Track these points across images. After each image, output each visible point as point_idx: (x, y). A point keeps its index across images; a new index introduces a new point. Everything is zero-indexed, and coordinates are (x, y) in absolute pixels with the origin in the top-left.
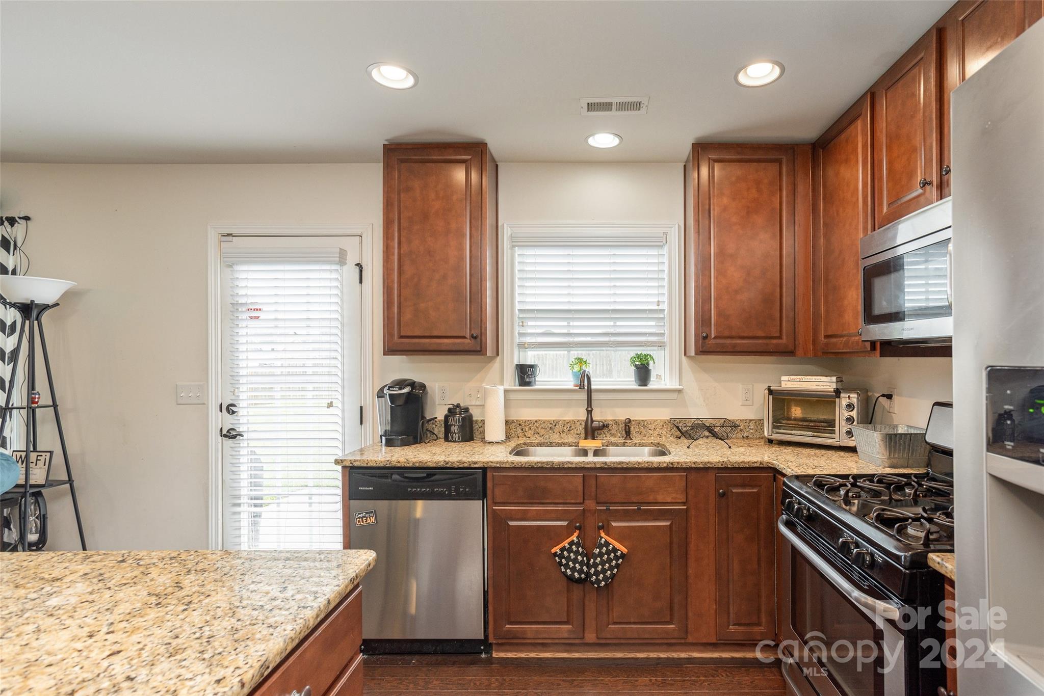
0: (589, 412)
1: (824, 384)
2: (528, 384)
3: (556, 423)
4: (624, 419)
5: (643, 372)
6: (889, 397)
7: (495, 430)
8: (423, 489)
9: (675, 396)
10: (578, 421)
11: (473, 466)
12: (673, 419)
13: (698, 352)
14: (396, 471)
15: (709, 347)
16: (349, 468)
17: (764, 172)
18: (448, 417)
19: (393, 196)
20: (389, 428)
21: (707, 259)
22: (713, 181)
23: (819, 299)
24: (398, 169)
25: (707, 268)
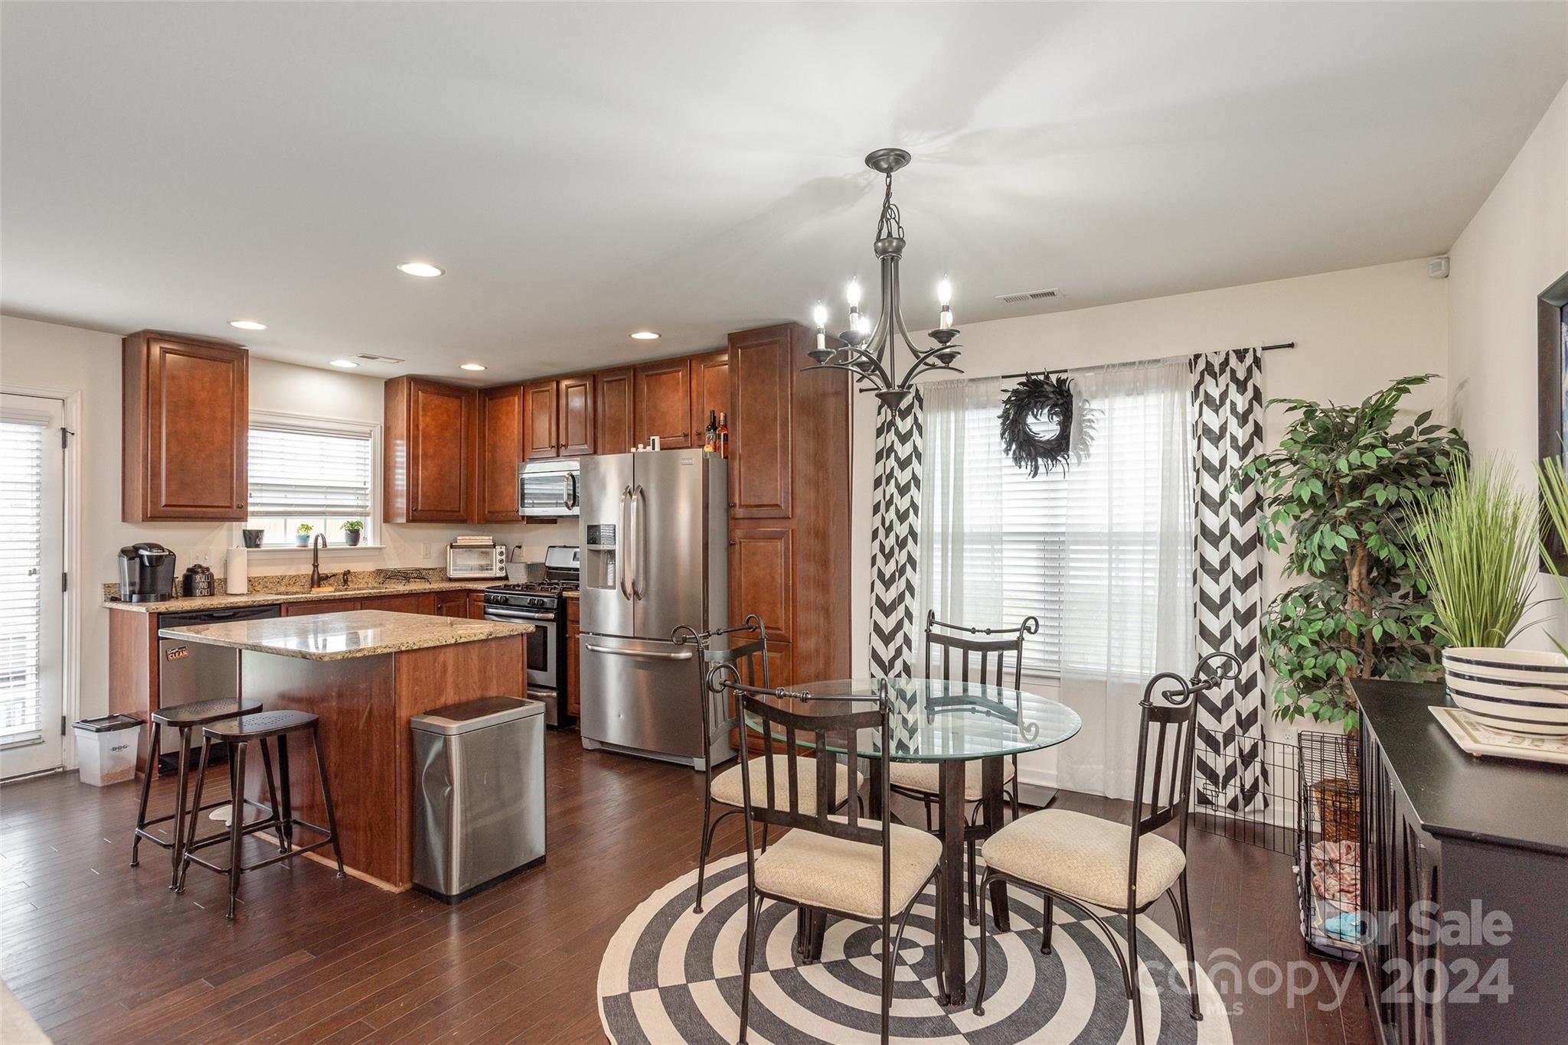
0: (316, 566)
1: (487, 540)
2: (258, 546)
3: (283, 578)
4: (342, 571)
5: (354, 535)
6: (520, 547)
7: (238, 585)
9: (376, 553)
10: (302, 575)
11: (275, 602)
12: (378, 570)
13: (408, 521)
14: (207, 613)
15: (415, 517)
16: (159, 614)
17: (452, 404)
18: (191, 576)
19: (157, 381)
20: (137, 588)
21: (416, 458)
22: (420, 405)
23: (484, 489)
24: (163, 358)
25: (416, 464)
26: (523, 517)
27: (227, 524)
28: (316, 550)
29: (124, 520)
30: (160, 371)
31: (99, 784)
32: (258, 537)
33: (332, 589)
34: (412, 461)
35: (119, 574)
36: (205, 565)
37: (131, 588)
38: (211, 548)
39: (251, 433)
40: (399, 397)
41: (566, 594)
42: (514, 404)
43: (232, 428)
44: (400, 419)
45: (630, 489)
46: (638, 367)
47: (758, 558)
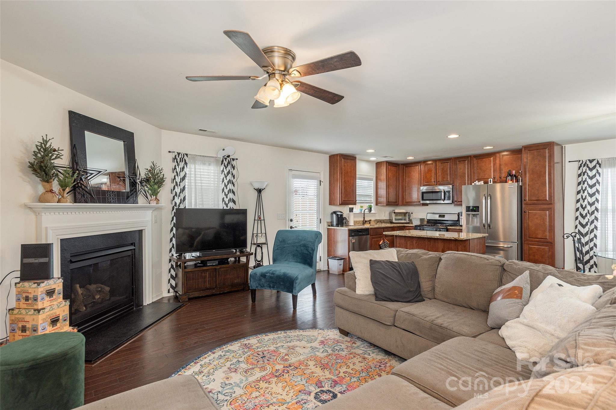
0: (364, 218)
3: (358, 221)
4: (369, 220)
6: (412, 213)
8: (361, 233)
9: (374, 214)
10: (362, 220)
12: (375, 220)
13: (386, 205)
14: (357, 230)
15: (388, 203)
16: (350, 230)
19: (342, 167)
20: (337, 223)
22: (389, 169)
23: (403, 195)
26: (421, 204)
27: (349, 206)
28: (364, 214)
29: (330, 204)
30: (342, 164)
32: (352, 210)
33: (367, 225)
39: (357, 181)
40: (382, 167)
41: (448, 227)
42: (417, 168)
44: (383, 175)
45: (486, 195)
46: (472, 156)
47: (537, 216)
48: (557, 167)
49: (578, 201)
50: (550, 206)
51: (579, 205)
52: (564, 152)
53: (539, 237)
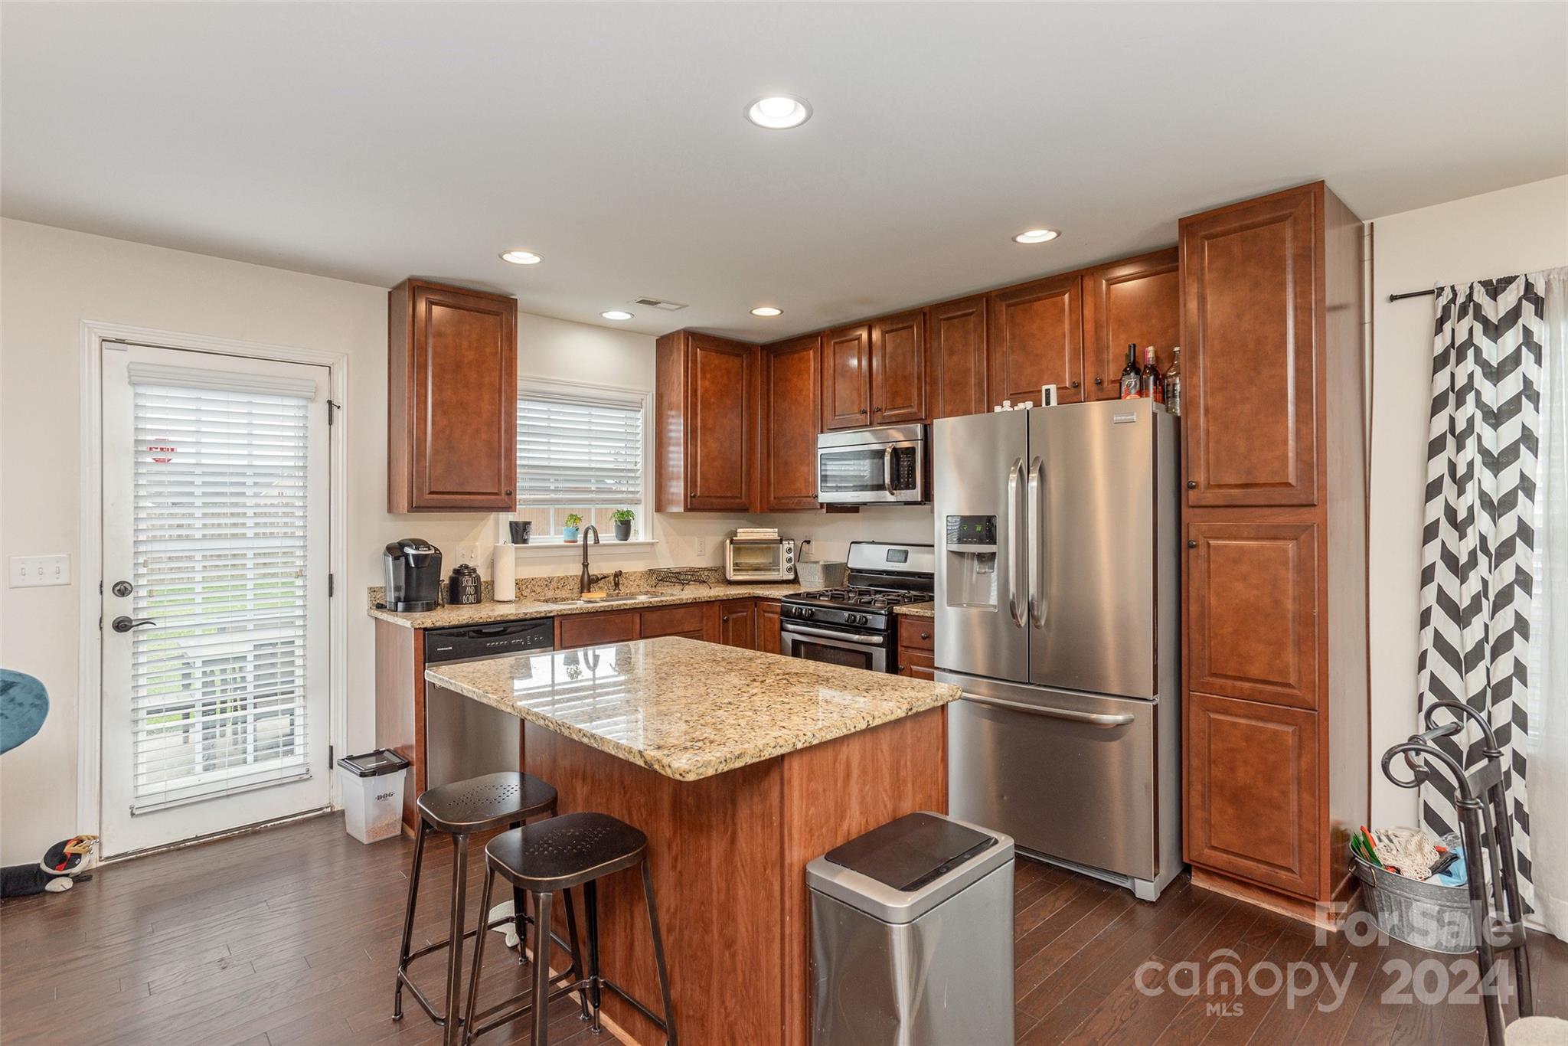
0: (585, 566)
1: (770, 533)
2: (525, 541)
3: (551, 580)
4: (614, 572)
5: (625, 527)
6: (808, 542)
7: (506, 590)
8: (502, 643)
9: (648, 549)
10: (571, 577)
11: (548, 615)
12: (650, 570)
13: (687, 509)
14: (476, 628)
15: (695, 505)
16: (425, 629)
17: (733, 363)
18: (458, 578)
19: (423, 339)
20: (402, 594)
21: (694, 431)
22: (699, 365)
23: (769, 470)
24: (429, 312)
25: (694, 438)
26: (822, 505)
27: (493, 515)
28: (585, 547)
29: (390, 510)
30: (426, 326)
31: (365, 840)
32: (525, 530)
33: (603, 595)
34: (690, 434)
35: (383, 576)
36: (471, 565)
37: (397, 594)
38: (477, 544)
39: (520, 405)
40: (675, 355)
41: (897, 609)
42: (809, 360)
43: (500, 396)
44: (676, 385)
45: (1023, 462)
46: (993, 294)
47: (1244, 568)
48: (1338, 329)
49: (1433, 490)
50: (1306, 515)
51: (1436, 510)
52: (1367, 256)
53: (1255, 671)
